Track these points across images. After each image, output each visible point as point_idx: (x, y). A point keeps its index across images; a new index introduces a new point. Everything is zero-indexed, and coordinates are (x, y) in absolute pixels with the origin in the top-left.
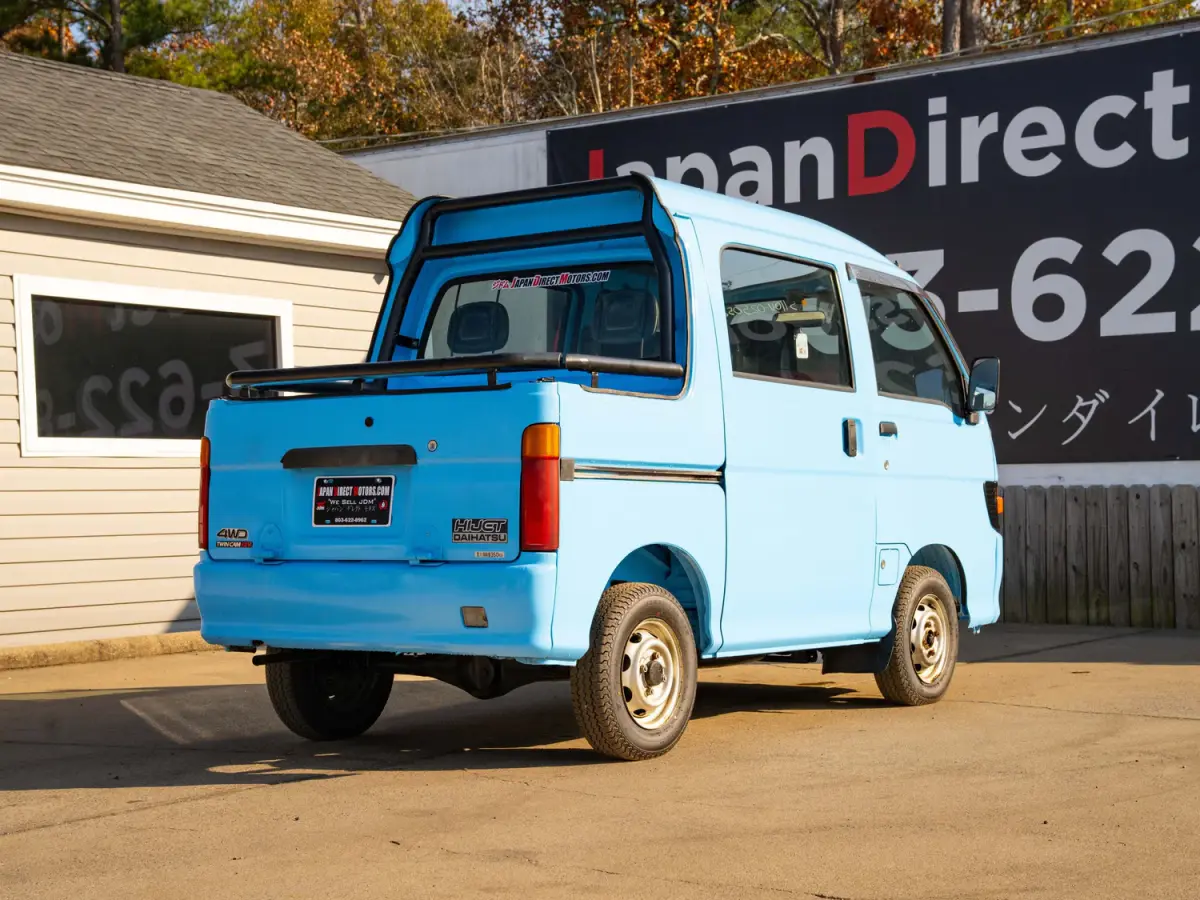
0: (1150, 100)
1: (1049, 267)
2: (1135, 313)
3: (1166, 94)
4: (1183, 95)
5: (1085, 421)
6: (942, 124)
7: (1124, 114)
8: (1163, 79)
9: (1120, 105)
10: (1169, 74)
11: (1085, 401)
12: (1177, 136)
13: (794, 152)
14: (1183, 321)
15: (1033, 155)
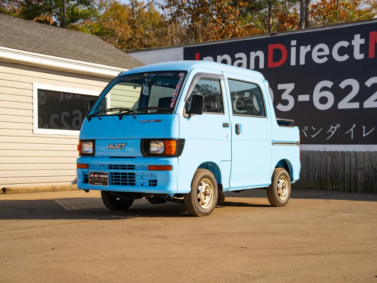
0: (353, 42)
1: (324, 89)
2: (348, 102)
3: (358, 41)
4: (363, 41)
5: (333, 133)
6: (295, 48)
7: (346, 46)
8: (357, 37)
9: (345, 44)
10: (359, 36)
11: (333, 127)
12: (361, 53)
13: (253, 55)
14: (361, 105)
15: (320, 57)
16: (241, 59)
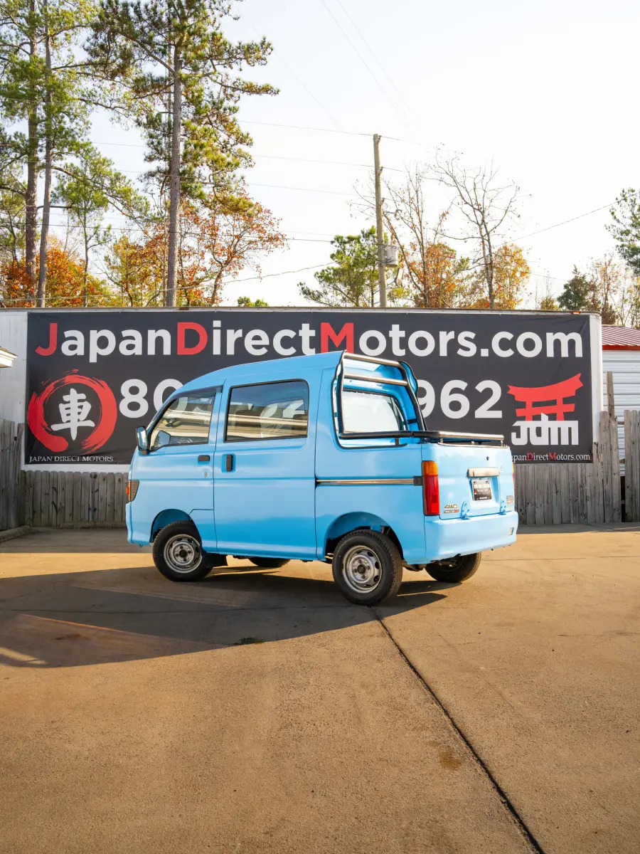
0: (301, 333)
3: (306, 332)
4: (313, 333)
6: (219, 331)
7: (292, 337)
8: (306, 326)
9: (291, 334)
10: (308, 325)
12: (311, 347)
15: (256, 347)
16: (132, 338)
